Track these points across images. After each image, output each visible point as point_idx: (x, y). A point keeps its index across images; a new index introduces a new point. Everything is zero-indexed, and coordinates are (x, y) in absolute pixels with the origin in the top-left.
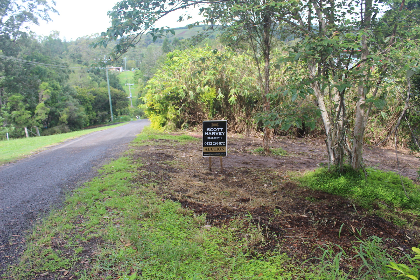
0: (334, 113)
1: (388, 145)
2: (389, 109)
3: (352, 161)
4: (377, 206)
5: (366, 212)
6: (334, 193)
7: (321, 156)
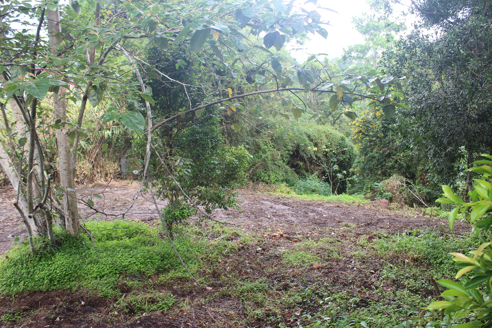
0: (22, 154)
1: (96, 181)
2: (89, 137)
3: (67, 223)
4: (126, 286)
5: (115, 305)
6: (52, 287)
7: (11, 220)
